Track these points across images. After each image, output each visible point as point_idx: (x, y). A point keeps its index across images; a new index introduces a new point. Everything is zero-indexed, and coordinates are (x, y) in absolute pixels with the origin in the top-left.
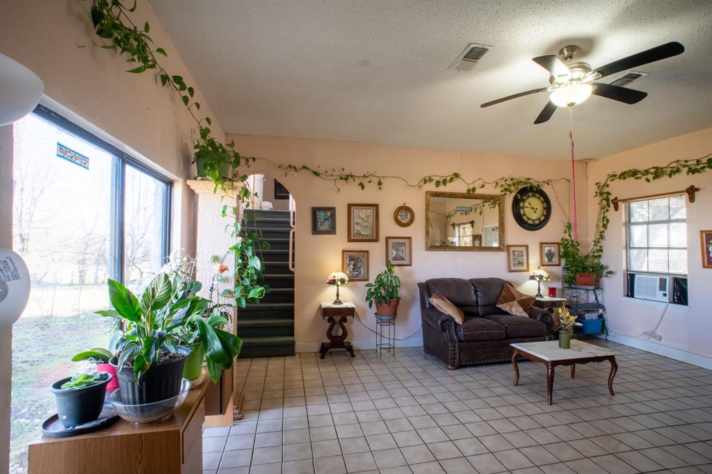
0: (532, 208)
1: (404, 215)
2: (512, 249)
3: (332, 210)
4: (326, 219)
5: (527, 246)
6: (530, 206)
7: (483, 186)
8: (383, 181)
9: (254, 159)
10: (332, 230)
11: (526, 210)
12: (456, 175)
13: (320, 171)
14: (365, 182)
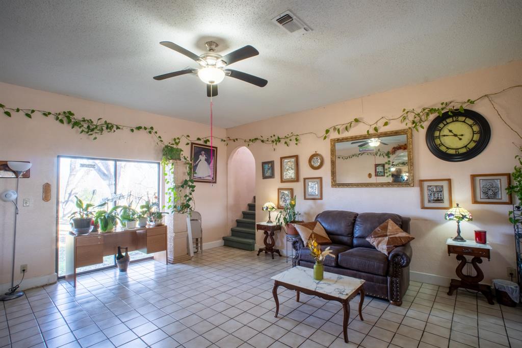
0: (455, 135)
1: (315, 161)
2: (426, 184)
3: (272, 163)
4: (269, 169)
5: (449, 181)
6: (451, 134)
7: (386, 124)
8: (298, 138)
9: (237, 139)
10: (272, 176)
11: (443, 139)
12: (356, 120)
13: (265, 139)
14: (288, 140)
